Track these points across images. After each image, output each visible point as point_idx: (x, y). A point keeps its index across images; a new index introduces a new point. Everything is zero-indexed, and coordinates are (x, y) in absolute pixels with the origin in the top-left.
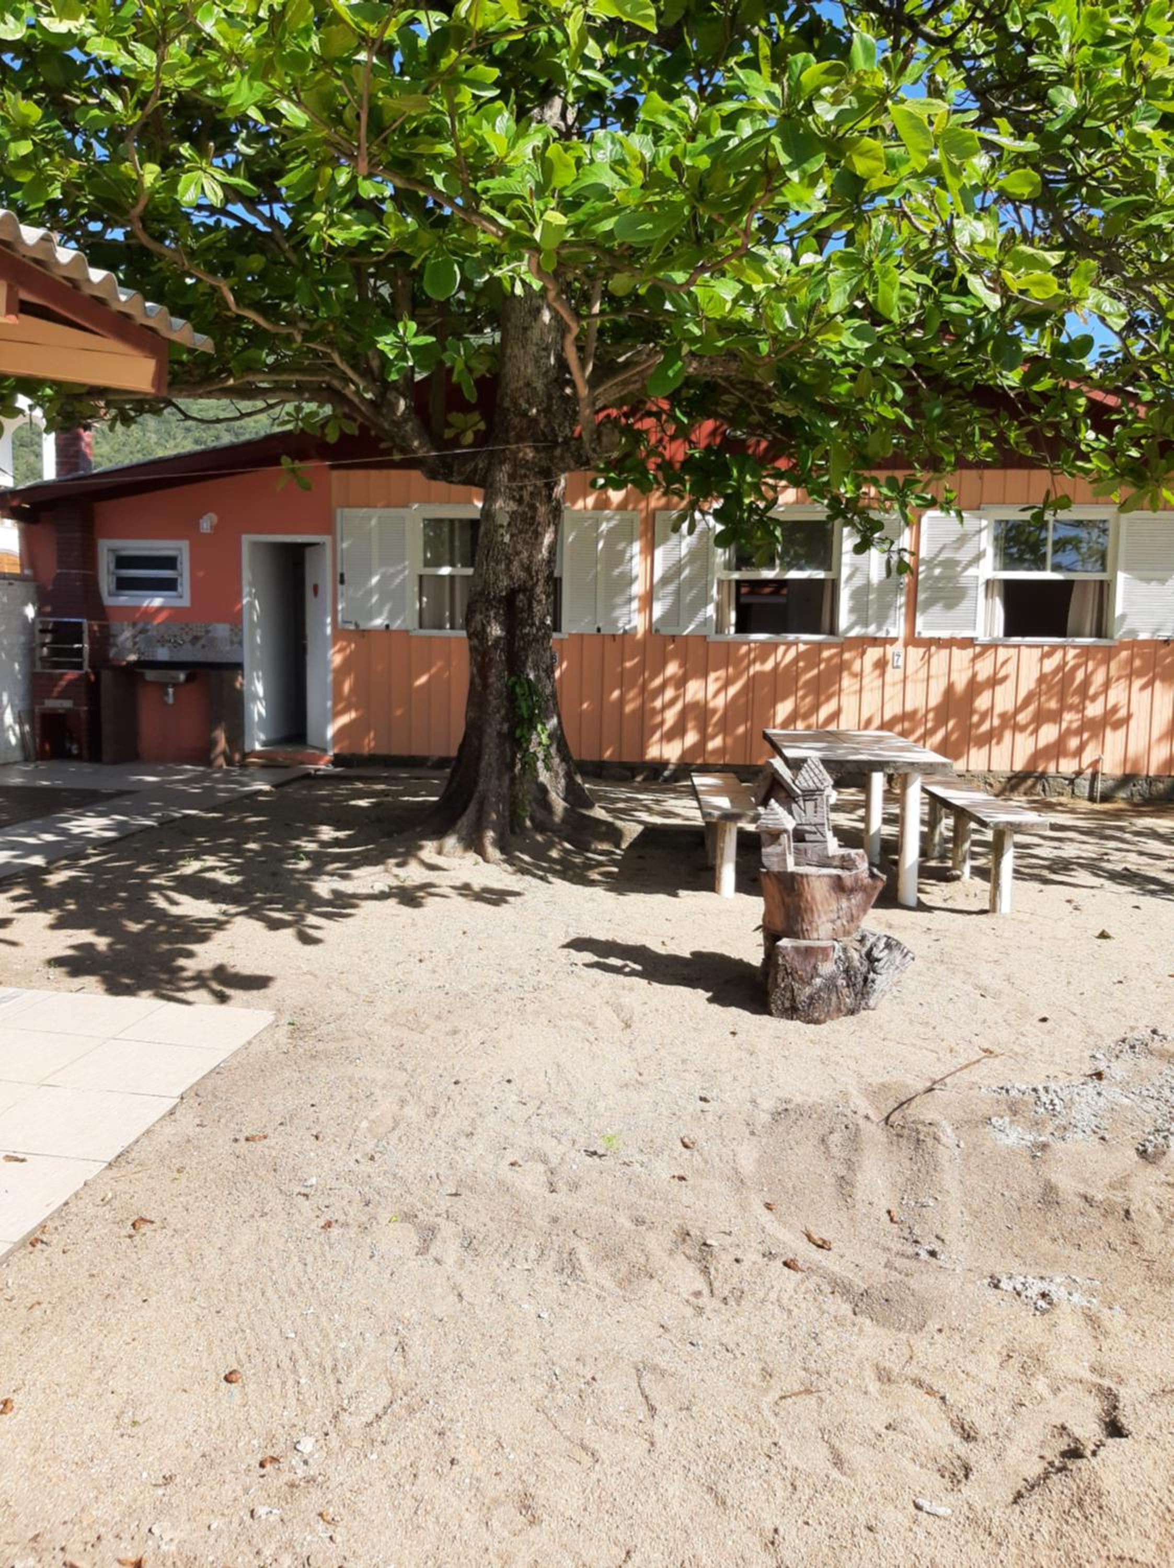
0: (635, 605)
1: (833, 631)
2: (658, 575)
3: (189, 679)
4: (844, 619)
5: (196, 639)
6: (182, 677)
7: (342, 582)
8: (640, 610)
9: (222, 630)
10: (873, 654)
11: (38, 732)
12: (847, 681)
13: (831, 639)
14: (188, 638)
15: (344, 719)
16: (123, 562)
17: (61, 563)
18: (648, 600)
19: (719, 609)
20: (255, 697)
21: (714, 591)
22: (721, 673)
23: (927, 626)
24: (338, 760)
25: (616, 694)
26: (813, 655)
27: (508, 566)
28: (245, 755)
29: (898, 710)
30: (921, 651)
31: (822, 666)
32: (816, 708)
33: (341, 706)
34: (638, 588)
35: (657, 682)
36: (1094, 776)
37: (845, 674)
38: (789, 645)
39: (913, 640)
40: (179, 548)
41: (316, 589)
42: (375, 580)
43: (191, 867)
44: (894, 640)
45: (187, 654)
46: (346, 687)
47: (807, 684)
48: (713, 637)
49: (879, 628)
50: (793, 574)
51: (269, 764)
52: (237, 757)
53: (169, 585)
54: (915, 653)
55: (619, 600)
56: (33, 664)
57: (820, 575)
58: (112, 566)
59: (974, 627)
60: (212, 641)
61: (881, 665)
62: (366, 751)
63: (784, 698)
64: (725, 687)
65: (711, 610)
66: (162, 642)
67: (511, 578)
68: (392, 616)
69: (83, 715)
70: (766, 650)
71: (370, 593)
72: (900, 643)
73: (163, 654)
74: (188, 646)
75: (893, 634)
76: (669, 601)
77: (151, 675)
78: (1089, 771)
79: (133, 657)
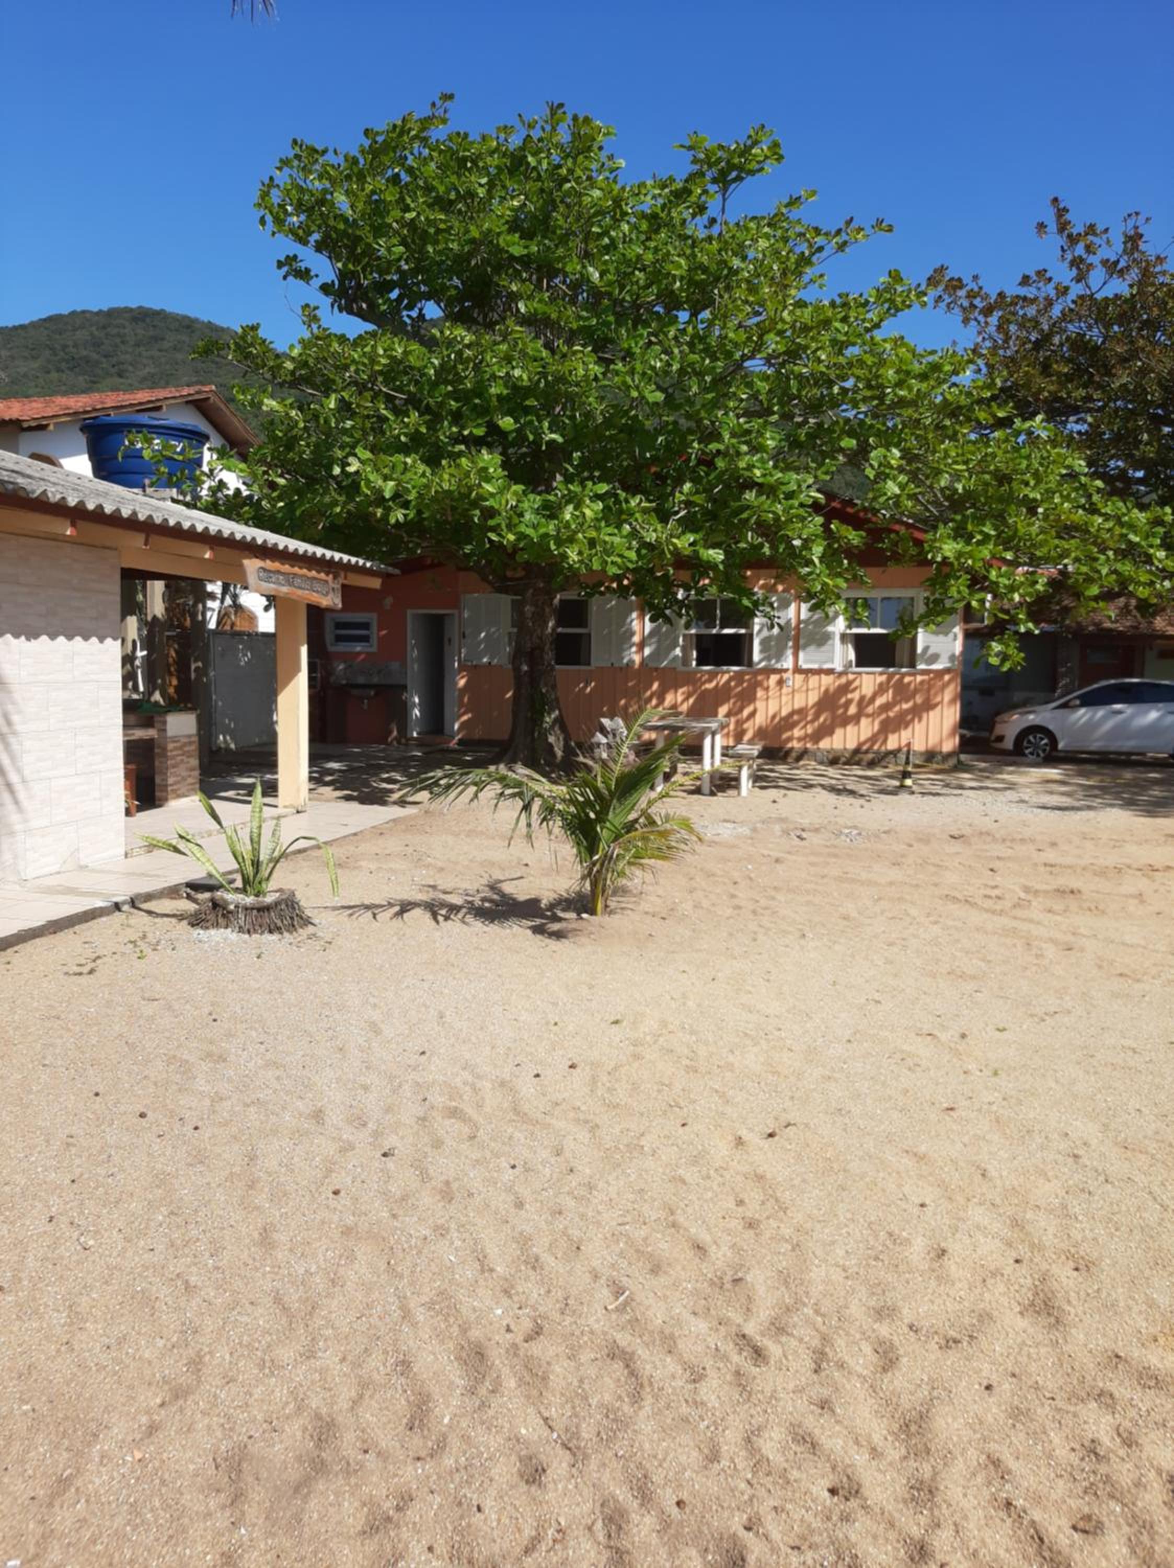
0: (634, 649)
1: (750, 663)
2: (647, 631)
3: (376, 694)
4: (756, 656)
5: (380, 671)
6: (372, 693)
7: (464, 637)
8: (636, 652)
9: (395, 666)
10: (774, 678)
12: (760, 693)
13: (749, 669)
14: (376, 670)
15: (465, 718)
16: (339, 626)
18: (641, 646)
19: (684, 649)
20: (414, 705)
21: (681, 639)
22: (684, 689)
23: (806, 662)
24: (461, 742)
25: (623, 702)
26: (738, 677)
27: (531, 637)
28: (408, 740)
29: (790, 710)
30: (803, 676)
31: (745, 685)
32: (741, 710)
33: (462, 710)
34: (636, 639)
35: (648, 693)
36: (908, 752)
37: (759, 689)
38: (724, 673)
39: (797, 670)
40: (372, 617)
41: (450, 640)
42: (483, 635)
43: (386, 776)
44: (786, 670)
45: (375, 680)
46: (466, 699)
47: (736, 695)
48: (681, 668)
49: (777, 662)
50: (727, 631)
51: (420, 743)
52: (403, 741)
53: (366, 639)
54: (799, 678)
55: (626, 646)
57: (743, 631)
58: (334, 628)
59: (833, 662)
60: (389, 672)
61: (781, 683)
62: (477, 737)
63: (722, 704)
64: (687, 699)
65: (678, 651)
66: (361, 672)
68: (492, 658)
70: (712, 676)
71: (480, 643)
72: (790, 672)
73: (361, 680)
74: (376, 675)
75: (785, 666)
76: (653, 647)
77: (355, 692)
78: (905, 749)
79: (344, 682)
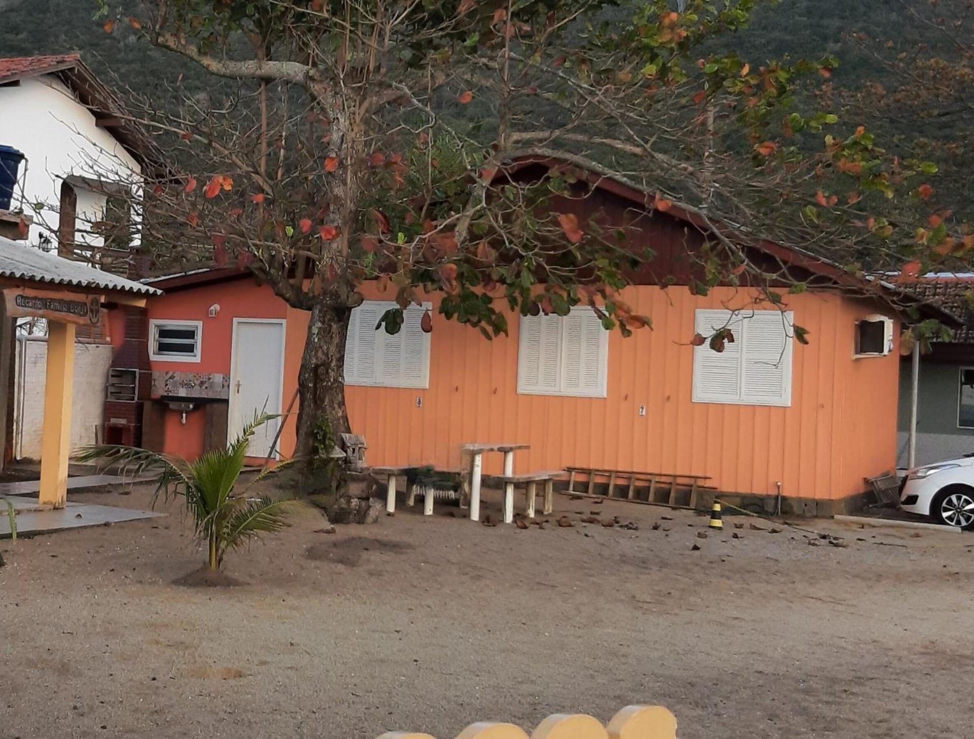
3: (195, 408)
5: (202, 383)
6: (191, 407)
9: (218, 378)
11: (105, 438)
14: (198, 382)
16: (164, 333)
17: (127, 334)
27: (316, 354)
40: (197, 325)
45: (196, 393)
53: (190, 349)
56: (106, 397)
58: (157, 336)
60: (212, 386)
66: (183, 385)
67: (317, 359)
69: (132, 429)
73: (182, 393)
74: (197, 387)
77: (173, 406)
79: (164, 394)
